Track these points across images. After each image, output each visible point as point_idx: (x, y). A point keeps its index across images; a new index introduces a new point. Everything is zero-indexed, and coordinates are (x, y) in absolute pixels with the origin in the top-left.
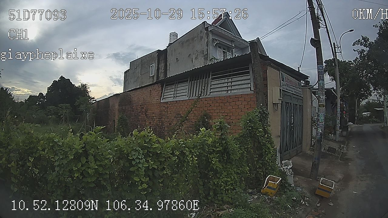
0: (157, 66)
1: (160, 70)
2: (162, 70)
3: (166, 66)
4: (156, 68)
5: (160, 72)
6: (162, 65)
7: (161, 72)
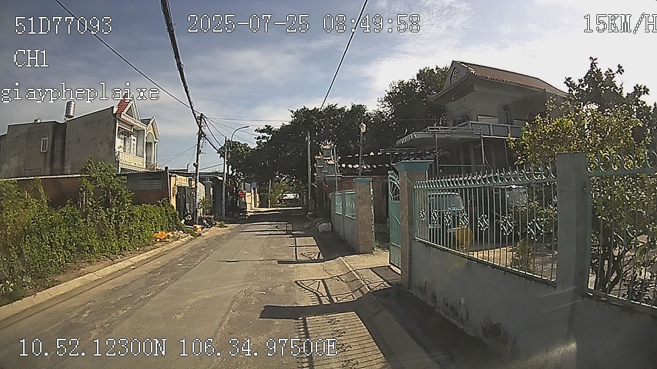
0: (51, 140)
1: (55, 147)
2: (58, 148)
3: (64, 144)
4: (50, 144)
5: (55, 150)
6: (59, 142)
7: (57, 150)
